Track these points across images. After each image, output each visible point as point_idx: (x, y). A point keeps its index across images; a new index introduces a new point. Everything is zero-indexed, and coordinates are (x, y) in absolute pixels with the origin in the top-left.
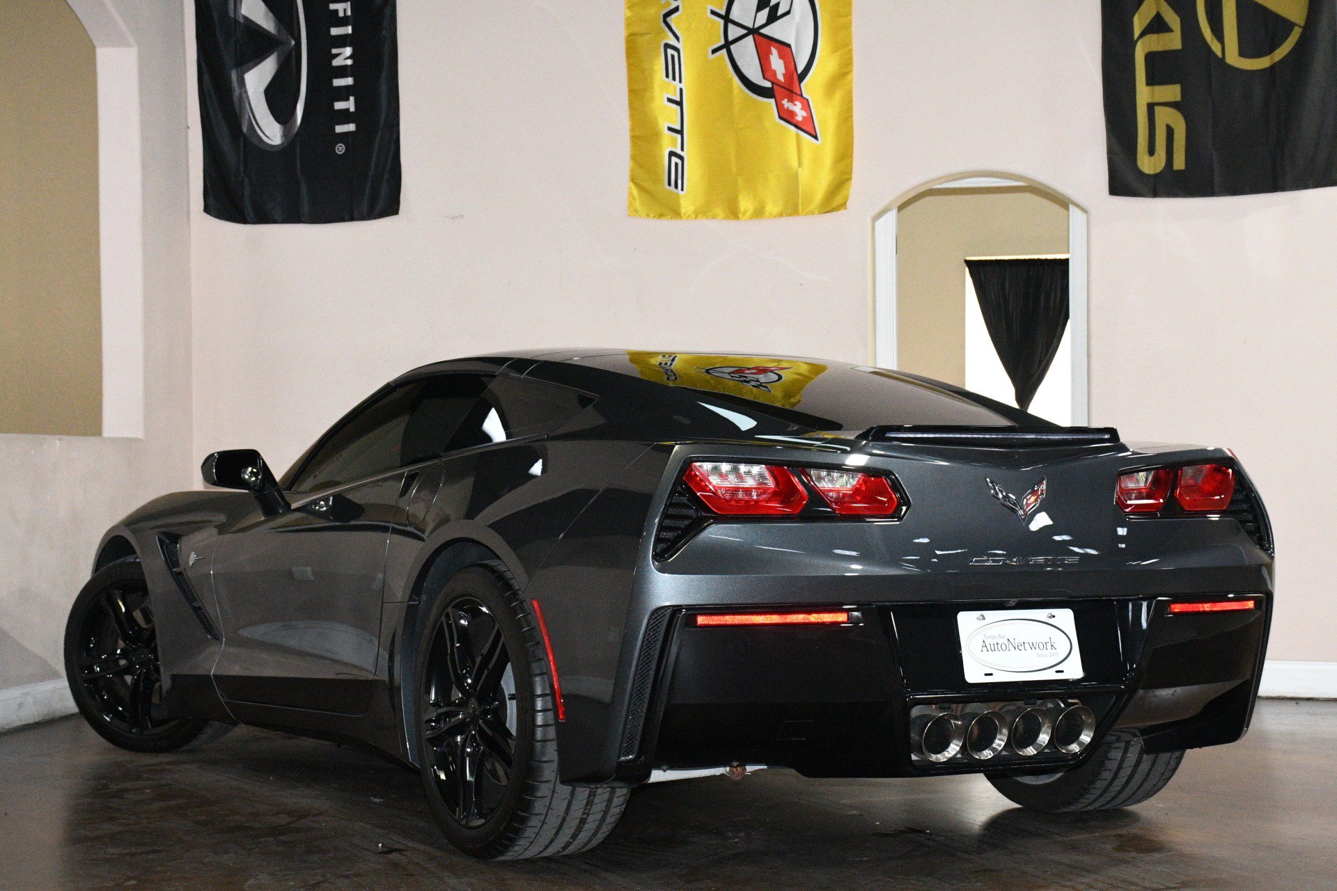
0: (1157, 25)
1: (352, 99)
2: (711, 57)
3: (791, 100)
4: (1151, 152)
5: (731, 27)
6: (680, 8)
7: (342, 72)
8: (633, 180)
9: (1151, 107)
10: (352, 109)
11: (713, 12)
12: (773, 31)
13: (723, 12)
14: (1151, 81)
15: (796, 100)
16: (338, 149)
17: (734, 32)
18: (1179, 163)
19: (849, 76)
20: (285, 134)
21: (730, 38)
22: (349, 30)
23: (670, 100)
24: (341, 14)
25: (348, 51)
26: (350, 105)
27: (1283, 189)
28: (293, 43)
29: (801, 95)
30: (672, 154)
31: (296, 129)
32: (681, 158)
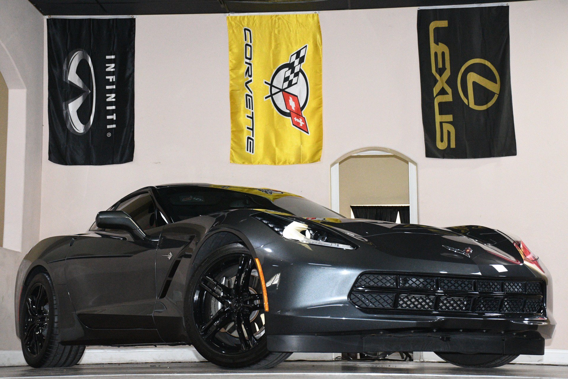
0: (443, 92)
1: (115, 114)
2: (265, 100)
3: (298, 118)
4: (442, 140)
5: (273, 88)
6: (252, 80)
7: (111, 103)
8: (232, 148)
9: (441, 123)
10: (115, 119)
11: (266, 83)
12: (290, 90)
13: (270, 83)
14: (441, 113)
15: (300, 118)
16: (108, 135)
17: (274, 90)
18: (453, 145)
19: (321, 108)
20: (85, 129)
21: (273, 93)
22: (114, 87)
23: (248, 116)
24: (111, 81)
25: (113, 95)
26: (114, 117)
27: (494, 156)
28: (90, 92)
29: (302, 116)
30: (249, 138)
31: (90, 127)
32: (253, 140)
